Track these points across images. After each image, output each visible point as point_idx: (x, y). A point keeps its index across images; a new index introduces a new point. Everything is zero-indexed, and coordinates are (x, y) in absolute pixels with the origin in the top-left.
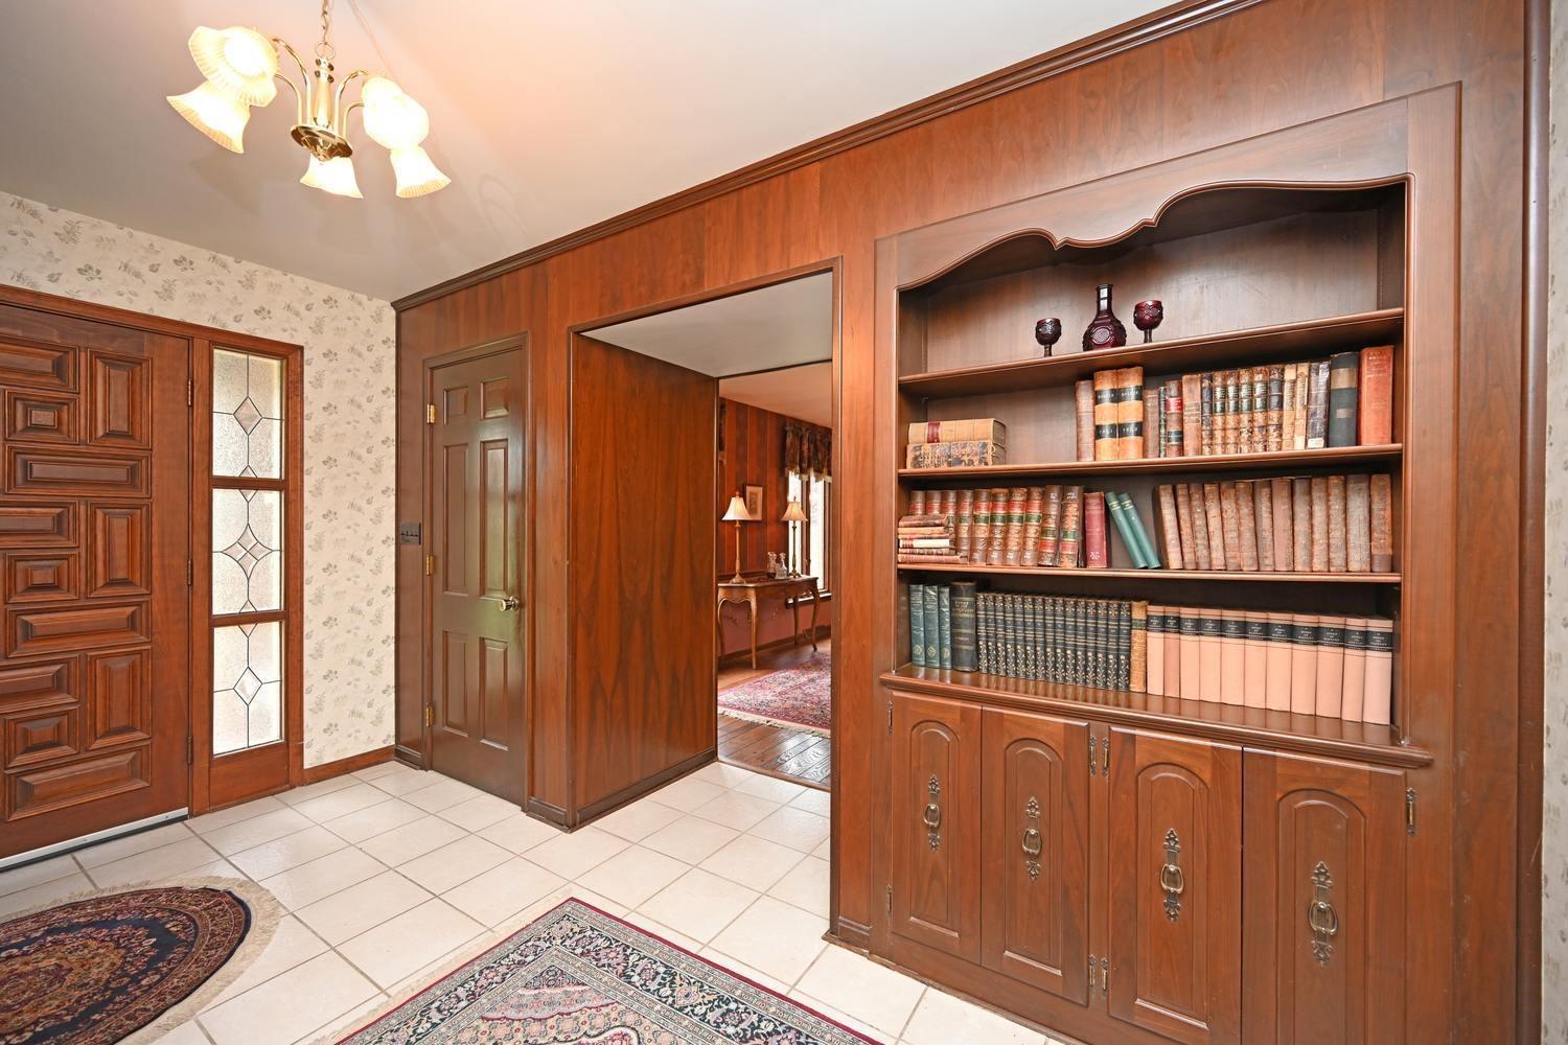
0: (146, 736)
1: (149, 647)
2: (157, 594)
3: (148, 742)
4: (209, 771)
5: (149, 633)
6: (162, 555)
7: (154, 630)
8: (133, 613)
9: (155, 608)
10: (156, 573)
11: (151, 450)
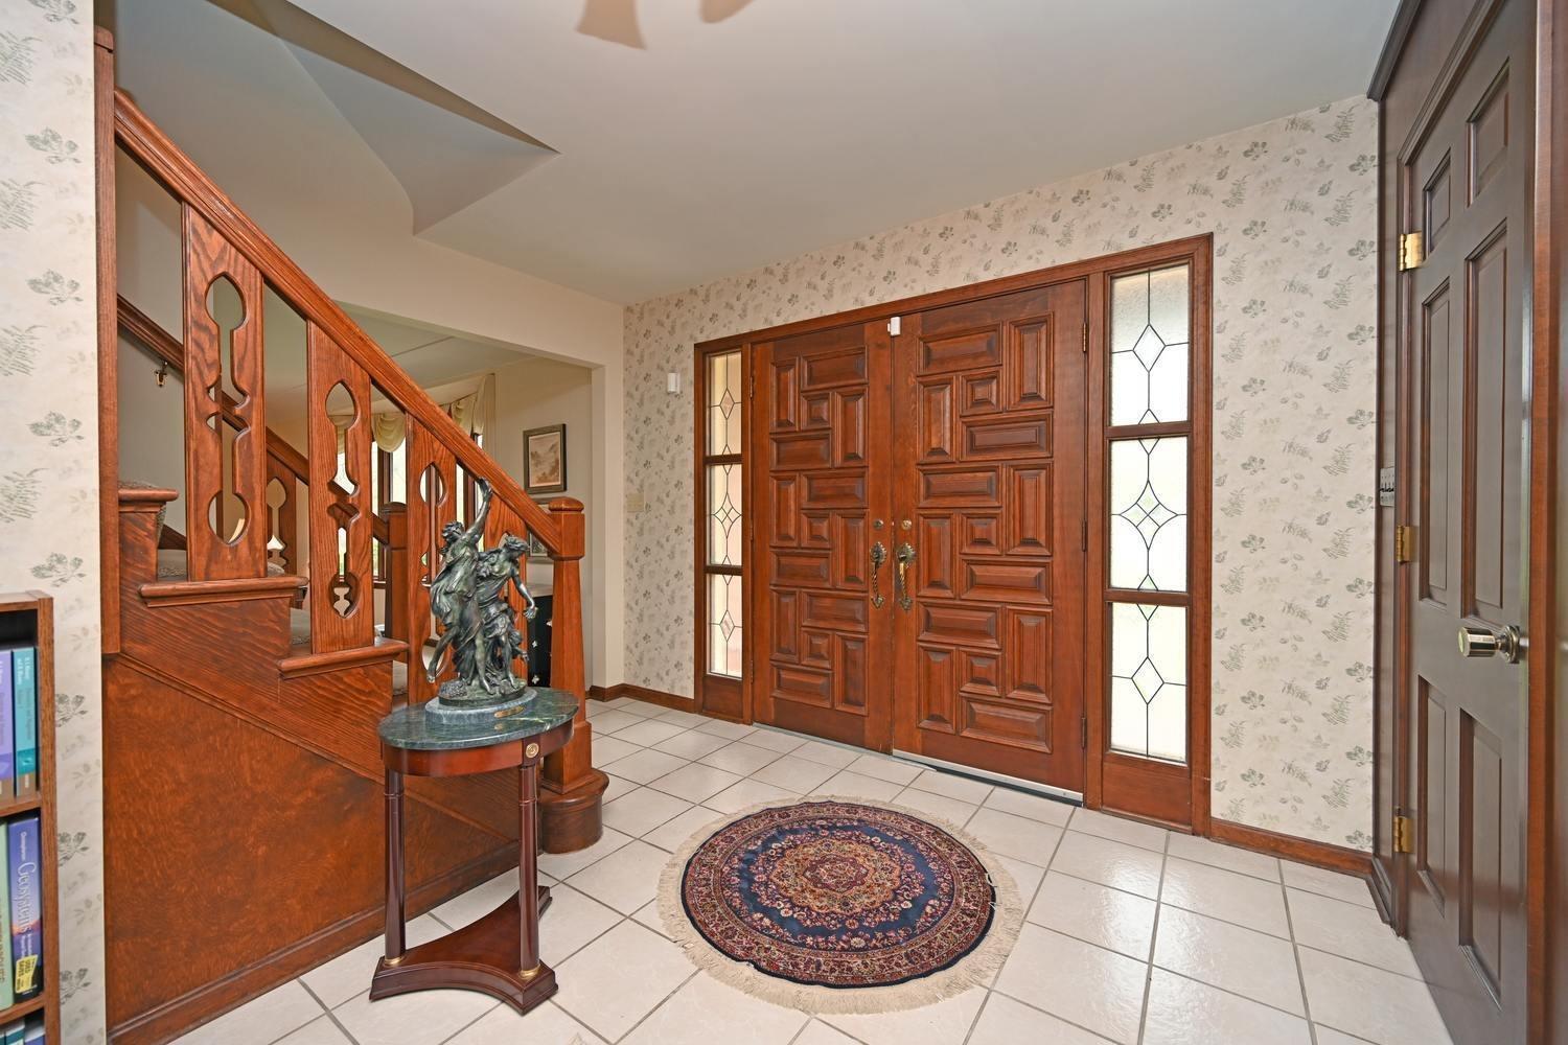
0: (1047, 701)
1: (1049, 610)
2: (1057, 558)
3: (1049, 708)
4: (1102, 765)
5: (1050, 596)
6: (1062, 517)
7: (1055, 594)
8: (1040, 574)
9: (1057, 571)
10: (1057, 534)
11: (1052, 407)
